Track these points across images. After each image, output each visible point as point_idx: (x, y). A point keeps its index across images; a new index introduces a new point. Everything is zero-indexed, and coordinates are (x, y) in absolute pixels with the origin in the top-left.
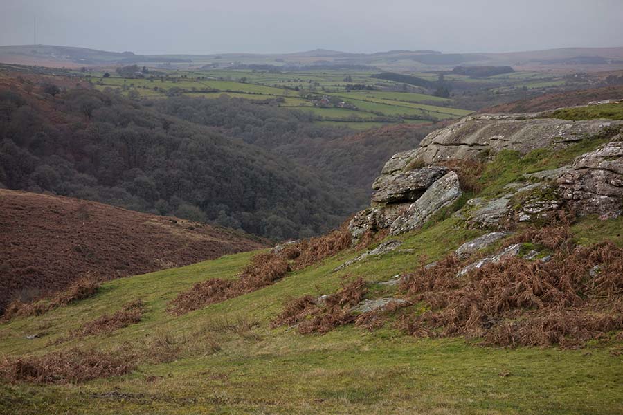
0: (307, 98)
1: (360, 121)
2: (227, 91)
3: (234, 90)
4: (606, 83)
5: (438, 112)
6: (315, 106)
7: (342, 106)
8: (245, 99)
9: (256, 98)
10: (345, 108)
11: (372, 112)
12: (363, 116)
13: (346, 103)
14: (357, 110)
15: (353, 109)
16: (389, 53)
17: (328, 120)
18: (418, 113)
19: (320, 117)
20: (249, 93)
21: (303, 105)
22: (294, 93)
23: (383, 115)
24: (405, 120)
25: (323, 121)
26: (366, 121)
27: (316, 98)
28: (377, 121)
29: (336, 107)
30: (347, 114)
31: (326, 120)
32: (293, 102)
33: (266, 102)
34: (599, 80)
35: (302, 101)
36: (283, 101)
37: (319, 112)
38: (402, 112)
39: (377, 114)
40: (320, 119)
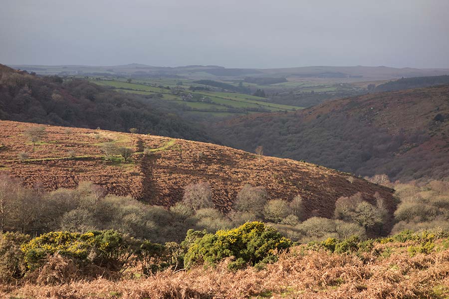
0: (176, 95)
1: (217, 111)
2: (121, 88)
3: (126, 88)
4: (367, 89)
5: (269, 106)
6: (183, 100)
7: (202, 101)
8: (136, 94)
9: (143, 93)
10: (205, 102)
11: (224, 105)
12: (220, 108)
13: (205, 99)
14: (214, 103)
15: (211, 103)
16: (187, 67)
17: (195, 110)
18: (256, 107)
19: (190, 108)
20: (136, 90)
21: (175, 99)
22: (167, 91)
23: (233, 108)
24: (249, 112)
25: (192, 111)
26: (222, 111)
27: (183, 95)
28: (229, 112)
29: (198, 101)
30: (208, 107)
31: (194, 110)
32: (168, 97)
33: (151, 97)
34: (360, 87)
35: (174, 97)
36: (162, 96)
37: (189, 104)
38: (245, 106)
39: (228, 107)
40: (189, 109)
